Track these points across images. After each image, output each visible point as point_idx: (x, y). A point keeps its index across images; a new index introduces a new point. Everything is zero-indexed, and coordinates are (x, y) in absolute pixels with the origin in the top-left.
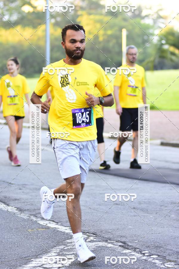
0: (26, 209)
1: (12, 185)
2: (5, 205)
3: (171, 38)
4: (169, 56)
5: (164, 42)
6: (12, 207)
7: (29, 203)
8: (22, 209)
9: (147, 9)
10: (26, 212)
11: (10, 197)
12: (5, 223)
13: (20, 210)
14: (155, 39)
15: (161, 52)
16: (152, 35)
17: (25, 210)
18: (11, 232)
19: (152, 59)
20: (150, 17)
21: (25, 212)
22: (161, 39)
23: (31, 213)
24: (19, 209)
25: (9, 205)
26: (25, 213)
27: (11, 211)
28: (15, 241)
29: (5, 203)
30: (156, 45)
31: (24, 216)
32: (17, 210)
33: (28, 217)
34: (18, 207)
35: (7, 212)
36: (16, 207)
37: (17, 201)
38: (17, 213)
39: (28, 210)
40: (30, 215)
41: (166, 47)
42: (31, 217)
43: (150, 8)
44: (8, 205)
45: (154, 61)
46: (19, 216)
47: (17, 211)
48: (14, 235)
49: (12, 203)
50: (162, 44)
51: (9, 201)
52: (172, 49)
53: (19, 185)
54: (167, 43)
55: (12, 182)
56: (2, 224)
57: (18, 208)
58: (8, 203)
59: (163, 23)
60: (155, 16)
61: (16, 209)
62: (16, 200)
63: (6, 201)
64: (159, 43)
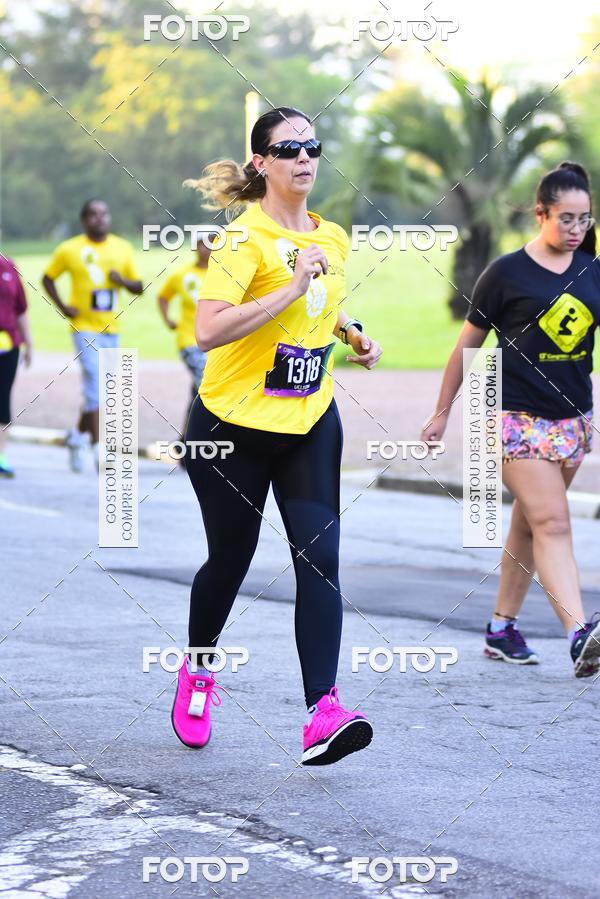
3: (411, 122)
4: (406, 184)
5: (386, 137)
9: (330, 25)
14: (357, 129)
15: (378, 173)
16: (349, 112)
19: (347, 194)
20: (342, 51)
22: (378, 129)
30: (361, 148)
41: (395, 154)
43: (342, 24)
45: (354, 201)
50: (382, 145)
52: (415, 161)
54: (398, 141)
59: (385, 73)
60: (358, 49)
64: (372, 141)
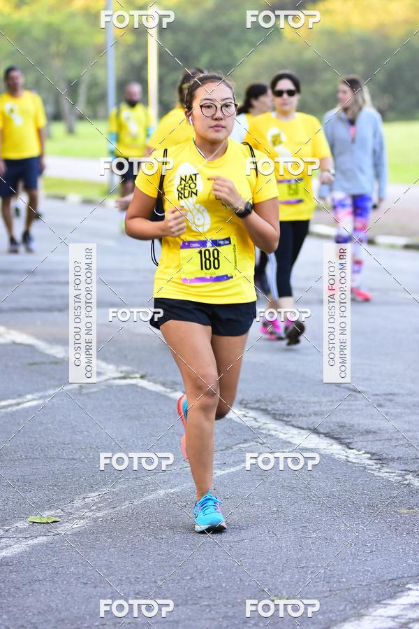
0: (396, 456)
1: (358, 395)
2: (340, 447)
6: (359, 451)
7: (401, 442)
8: (385, 456)
10: (395, 465)
11: (353, 426)
12: (341, 493)
13: (380, 459)
17: (393, 459)
18: (355, 516)
21: (390, 463)
23: (407, 468)
24: (377, 457)
25: (351, 446)
26: (390, 468)
27: (355, 461)
28: (366, 538)
29: (339, 440)
31: (389, 474)
32: (370, 459)
33: (399, 476)
34: (373, 451)
35: (347, 465)
36: (368, 450)
37: (370, 436)
38: (372, 465)
39: (399, 458)
40: (404, 472)
42: (407, 477)
44: (348, 446)
46: (376, 473)
47: (371, 462)
48: (363, 523)
49: (358, 441)
51: (351, 436)
53: (376, 395)
55: (359, 388)
56: (333, 495)
57: (373, 454)
58: (349, 441)
61: (369, 456)
62: (368, 432)
63: (344, 436)
